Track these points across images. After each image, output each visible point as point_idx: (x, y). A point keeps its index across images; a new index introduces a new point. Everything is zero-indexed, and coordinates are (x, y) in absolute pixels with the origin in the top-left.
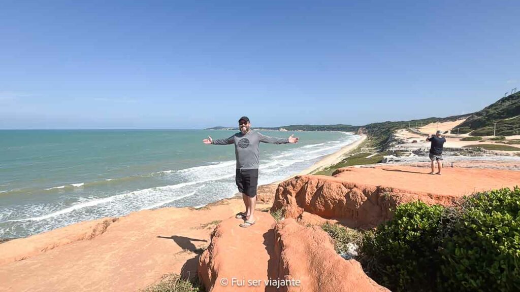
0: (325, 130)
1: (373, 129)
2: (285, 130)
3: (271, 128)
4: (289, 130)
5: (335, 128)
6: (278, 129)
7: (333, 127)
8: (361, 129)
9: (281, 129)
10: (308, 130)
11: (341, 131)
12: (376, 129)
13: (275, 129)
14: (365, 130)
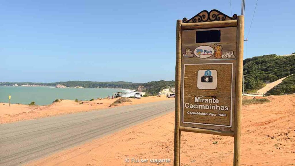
0: (107, 87)
1: (150, 87)
2: (63, 86)
3: (46, 84)
4: (67, 86)
5: (117, 85)
6: (55, 85)
7: (116, 84)
8: (140, 86)
9: (59, 86)
10: (89, 87)
11: (123, 88)
12: (152, 87)
13: (50, 85)
14: (144, 88)
